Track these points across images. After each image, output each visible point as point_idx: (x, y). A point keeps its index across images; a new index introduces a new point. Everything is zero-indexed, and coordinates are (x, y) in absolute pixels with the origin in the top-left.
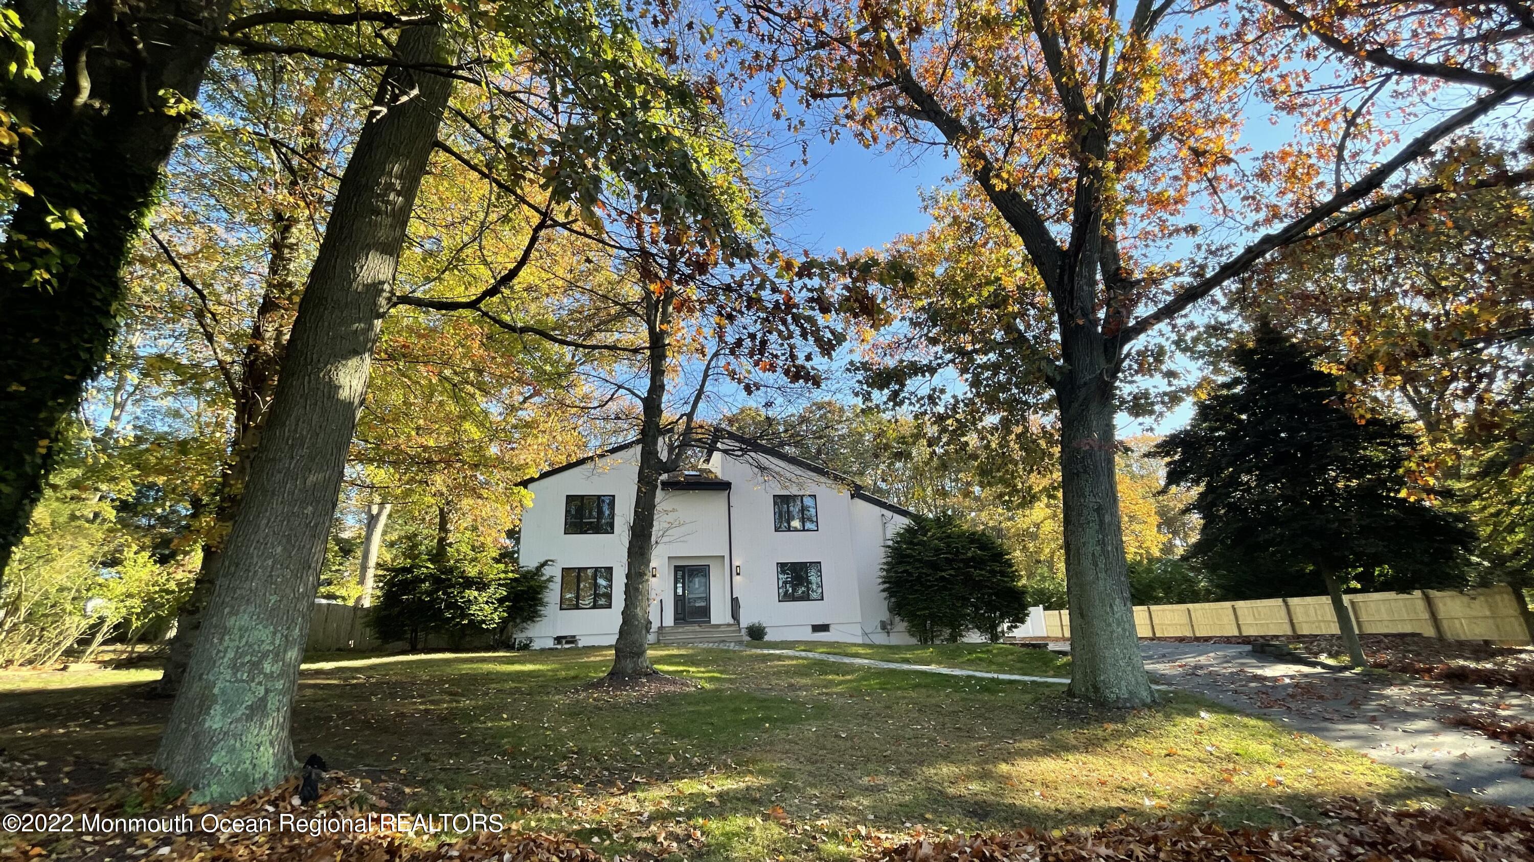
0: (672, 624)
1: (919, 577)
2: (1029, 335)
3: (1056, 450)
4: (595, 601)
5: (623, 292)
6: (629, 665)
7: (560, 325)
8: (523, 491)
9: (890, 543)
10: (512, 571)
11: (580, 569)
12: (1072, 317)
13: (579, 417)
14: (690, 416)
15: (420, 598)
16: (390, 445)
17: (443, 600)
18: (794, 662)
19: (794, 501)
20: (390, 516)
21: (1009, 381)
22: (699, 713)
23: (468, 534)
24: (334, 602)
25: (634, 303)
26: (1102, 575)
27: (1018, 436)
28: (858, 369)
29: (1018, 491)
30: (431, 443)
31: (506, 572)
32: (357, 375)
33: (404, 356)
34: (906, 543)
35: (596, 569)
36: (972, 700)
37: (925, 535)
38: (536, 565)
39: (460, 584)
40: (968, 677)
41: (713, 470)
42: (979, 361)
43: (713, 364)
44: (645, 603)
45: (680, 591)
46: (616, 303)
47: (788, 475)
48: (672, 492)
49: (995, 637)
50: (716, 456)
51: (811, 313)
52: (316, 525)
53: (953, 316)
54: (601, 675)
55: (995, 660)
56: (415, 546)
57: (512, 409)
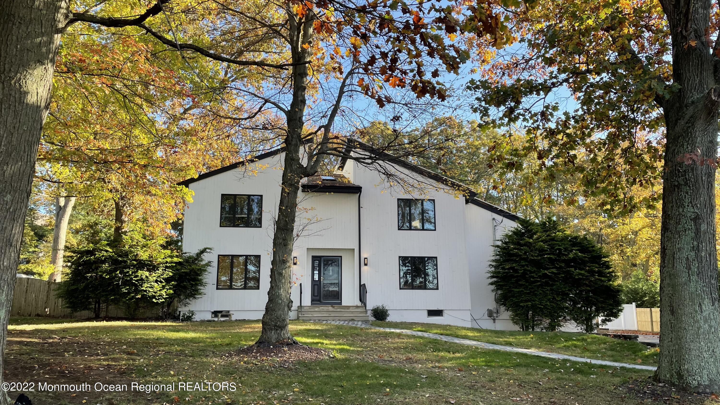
0: (310, 304)
1: (524, 273)
2: (642, 57)
3: (660, 165)
4: (245, 284)
5: (269, 15)
6: (273, 336)
7: (215, 44)
8: (185, 189)
9: (499, 243)
10: (177, 256)
11: (233, 256)
12: (685, 38)
13: (232, 127)
14: (327, 128)
15: (101, 276)
16: (72, 146)
17: (120, 278)
18: (412, 340)
19: (416, 204)
20: (74, 208)
21: (619, 100)
22: (330, 377)
23: (140, 224)
24: (32, 277)
25: (278, 25)
26: (694, 278)
27: (625, 151)
28: (477, 87)
29: (619, 201)
30: (107, 146)
31: (171, 257)
32: (43, 83)
33: (81, 70)
34: (513, 243)
35: (247, 256)
36: (566, 380)
37: (531, 237)
38: (197, 251)
39: (134, 266)
40: (565, 361)
41: (346, 176)
42: (592, 80)
43: (348, 82)
44: (287, 286)
45: (316, 277)
46: (264, 25)
47: (411, 181)
48: (311, 194)
49: (590, 328)
50: (350, 163)
51: (438, 32)
52: (15, 211)
53: (570, 38)
54: (251, 343)
55: (589, 347)
56: (96, 233)
57: (174, 119)
